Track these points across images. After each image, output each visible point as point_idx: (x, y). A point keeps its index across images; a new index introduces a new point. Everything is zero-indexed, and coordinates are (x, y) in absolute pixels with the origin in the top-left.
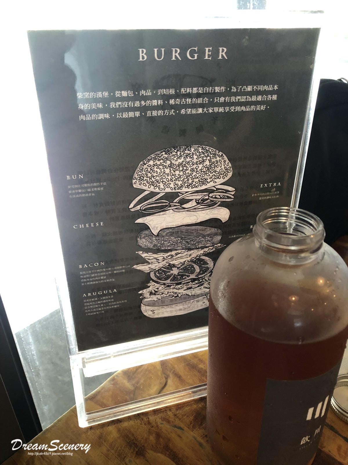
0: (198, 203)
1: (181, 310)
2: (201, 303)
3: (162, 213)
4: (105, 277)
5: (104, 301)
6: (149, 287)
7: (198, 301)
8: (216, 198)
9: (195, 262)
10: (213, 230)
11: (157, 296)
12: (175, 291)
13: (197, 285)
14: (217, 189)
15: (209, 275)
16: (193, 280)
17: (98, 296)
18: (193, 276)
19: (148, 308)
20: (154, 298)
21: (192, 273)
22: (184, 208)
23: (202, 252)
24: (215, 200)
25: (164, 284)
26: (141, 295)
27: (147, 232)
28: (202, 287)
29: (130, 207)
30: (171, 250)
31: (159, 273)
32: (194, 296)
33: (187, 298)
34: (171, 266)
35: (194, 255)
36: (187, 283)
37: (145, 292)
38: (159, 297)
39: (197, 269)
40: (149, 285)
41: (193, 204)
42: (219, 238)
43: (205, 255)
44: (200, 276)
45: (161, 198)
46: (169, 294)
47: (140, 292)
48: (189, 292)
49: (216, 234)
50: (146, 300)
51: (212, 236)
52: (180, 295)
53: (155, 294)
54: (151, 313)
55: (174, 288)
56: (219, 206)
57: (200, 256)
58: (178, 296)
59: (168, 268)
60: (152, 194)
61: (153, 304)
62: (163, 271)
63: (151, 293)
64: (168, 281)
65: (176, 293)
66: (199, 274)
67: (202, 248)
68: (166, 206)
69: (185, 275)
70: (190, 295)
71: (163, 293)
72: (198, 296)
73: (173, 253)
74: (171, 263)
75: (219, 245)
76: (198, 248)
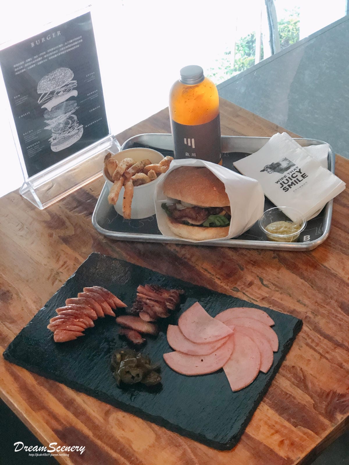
0: (64, 92)
1: (68, 144)
2: (76, 138)
3: (51, 101)
4: (34, 137)
5: (36, 148)
6: (52, 136)
7: (74, 138)
8: (70, 87)
9: (69, 119)
10: (73, 102)
11: (56, 140)
12: (63, 135)
13: (72, 130)
14: (70, 83)
15: (76, 123)
16: (70, 128)
17: (33, 147)
18: (69, 126)
19: (54, 147)
20: (55, 141)
21: (69, 124)
22: (59, 96)
23: (70, 113)
24: (70, 88)
25: (58, 133)
26: (50, 141)
27: (46, 111)
28: (75, 130)
29: (38, 102)
30: (58, 116)
31: (55, 129)
32: (72, 136)
33: (69, 137)
34: (59, 124)
35: (68, 116)
36: (68, 129)
37: (51, 139)
38: (57, 140)
39: (71, 122)
40: (52, 135)
41: (62, 93)
42: (76, 104)
43: (73, 114)
44: (72, 125)
45: (49, 94)
46: (61, 137)
47: (49, 140)
48: (69, 134)
49: (74, 103)
50: (52, 143)
51: (73, 104)
52: (66, 137)
53: (55, 139)
54: (55, 149)
55: (63, 134)
56: (72, 90)
57: (70, 115)
58: (65, 137)
59: (58, 125)
60: (45, 94)
61: (55, 145)
62: (57, 127)
63: (54, 139)
64: (60, 131)
65: (64, 136)
66: (72, 124)
67: (70, 111)
68: (52, 97)
69: (66, 126)
70: (70, 135)
71: (58, 138)
72: (74, 135)
73: (59, 117)
74: (59, 122)
75: (77, 107)
76: (69, 112)
